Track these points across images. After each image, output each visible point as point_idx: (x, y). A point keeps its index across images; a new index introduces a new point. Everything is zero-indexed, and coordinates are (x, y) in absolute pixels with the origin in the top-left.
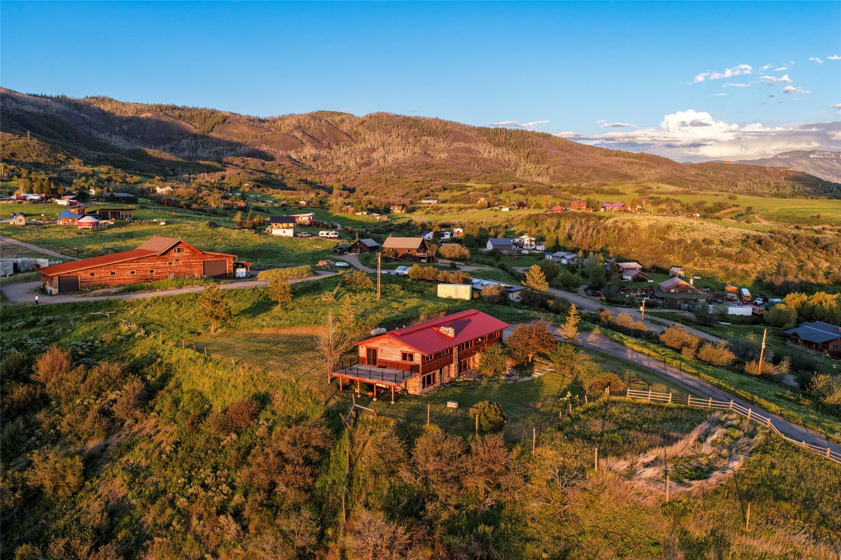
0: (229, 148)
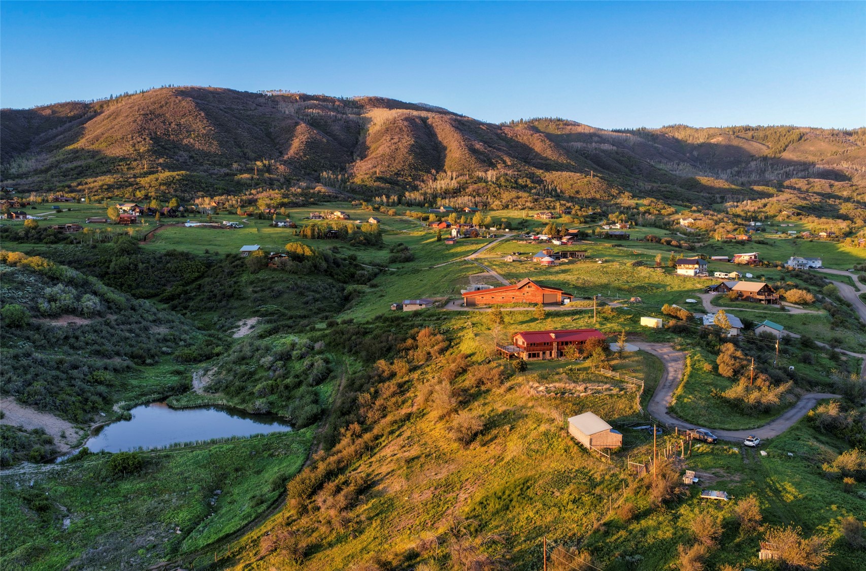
0: (800, 168)
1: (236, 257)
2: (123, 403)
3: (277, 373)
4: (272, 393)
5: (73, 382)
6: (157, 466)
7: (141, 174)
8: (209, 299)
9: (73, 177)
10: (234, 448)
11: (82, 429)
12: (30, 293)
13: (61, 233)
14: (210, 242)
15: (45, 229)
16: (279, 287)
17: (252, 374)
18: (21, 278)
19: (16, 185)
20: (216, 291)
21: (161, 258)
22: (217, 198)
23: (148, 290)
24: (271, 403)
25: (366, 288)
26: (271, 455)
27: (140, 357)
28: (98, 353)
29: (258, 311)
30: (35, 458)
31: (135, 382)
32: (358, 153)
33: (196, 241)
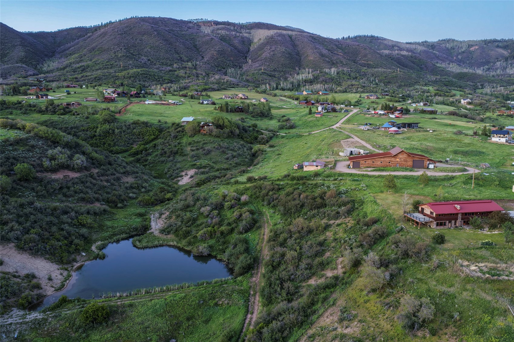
1: (178, 125)
2: (99, 243)
3: (214, 221)
4: (211, 237)
5: (62, 226)
6: (122, 315)
7: (119, 70)
8: (161, 155)
9: (79, 72)
10: (185, 296)
11: (66, 270)
12: (38, 153)
13: (68, 108)
14: (161, 115)
15: (58, 106)
16: (208, 147)
17: (195, 220)
18: (32, 142)
19: (46, 77)
20: (166, 149)
21: (129, 125)
22: (164, 86)
23: (121, 148)
24: (211, 247)
25: (266, 147)
26: (216, 304)
27: (114, 202)
28: (83, 199)
29: (195, 165)
30: (23, 305)
31: (109, 223)
32: (250, 57)
33: (152, 114)
